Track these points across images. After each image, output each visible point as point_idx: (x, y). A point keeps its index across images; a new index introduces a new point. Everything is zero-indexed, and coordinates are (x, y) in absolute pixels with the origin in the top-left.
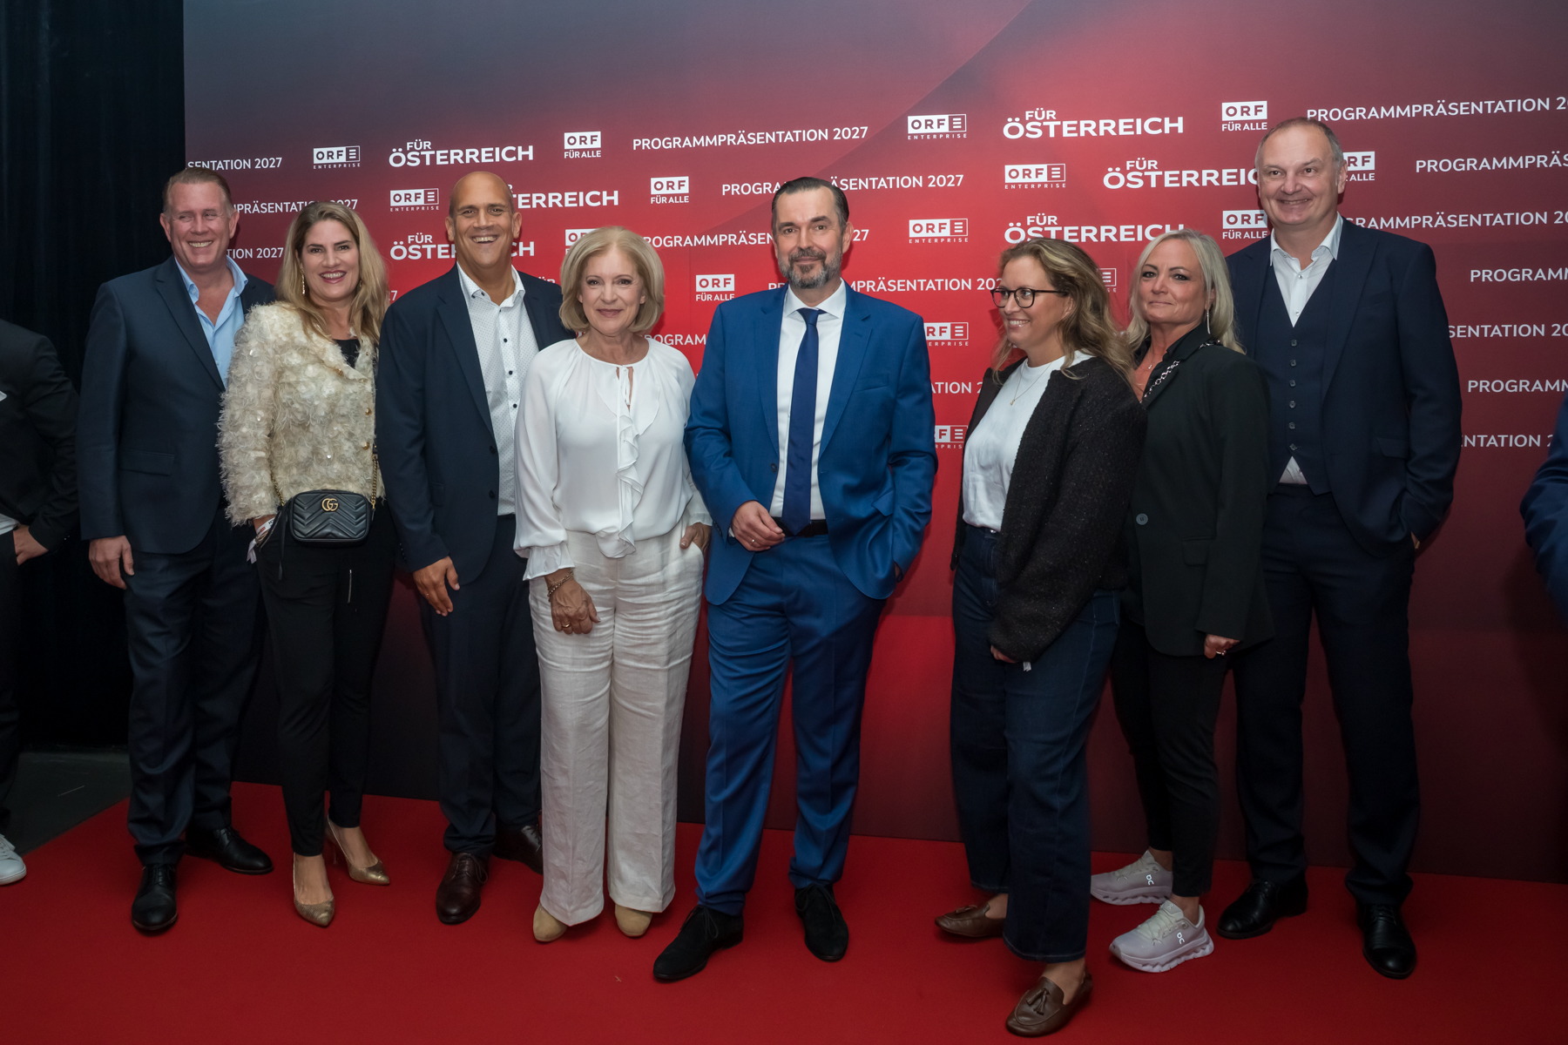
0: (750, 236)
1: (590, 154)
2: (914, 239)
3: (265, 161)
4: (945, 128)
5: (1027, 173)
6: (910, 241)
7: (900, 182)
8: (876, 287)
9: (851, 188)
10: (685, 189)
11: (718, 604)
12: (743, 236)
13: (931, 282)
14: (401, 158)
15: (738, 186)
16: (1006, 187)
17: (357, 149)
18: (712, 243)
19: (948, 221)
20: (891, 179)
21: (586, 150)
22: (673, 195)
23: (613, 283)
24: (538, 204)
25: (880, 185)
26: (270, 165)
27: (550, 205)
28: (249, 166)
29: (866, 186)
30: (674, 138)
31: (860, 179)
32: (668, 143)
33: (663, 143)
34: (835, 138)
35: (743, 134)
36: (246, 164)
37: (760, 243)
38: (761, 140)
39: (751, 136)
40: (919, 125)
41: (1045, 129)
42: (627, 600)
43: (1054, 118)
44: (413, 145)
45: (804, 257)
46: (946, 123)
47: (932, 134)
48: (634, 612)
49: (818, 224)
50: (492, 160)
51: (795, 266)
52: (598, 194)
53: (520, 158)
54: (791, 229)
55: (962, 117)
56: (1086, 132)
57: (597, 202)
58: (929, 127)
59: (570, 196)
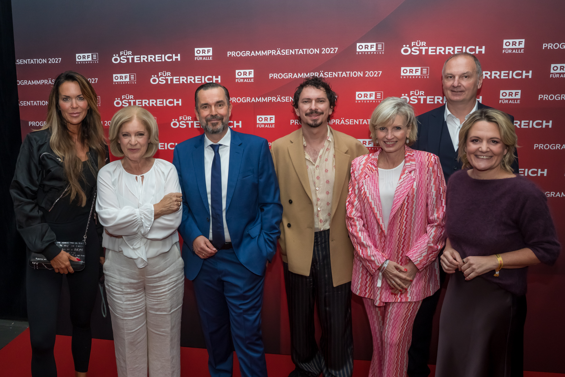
0: (282, 98)
1: (207, 59)
2: (358, 101)
3: (53, 60)
4: (374, 49)
5: (411, 71)
6: (356, 102)
7: (352, 74)
8: (340, 122)
9: (329, 77)
10: (252, 76)
12: (279, 98)
13: (365, 120)
14: (118, 59)
15: (277, 74)
16: (401, 77)
17: (97, 54)
19: (374, 93)
20: (348, 72)
21: (205, 56)
22: (246, 78)
23: (135, 135)
24: (183, 81)
25: (343, 75)
26: (55, 61)
27: (189, 82)
28: (46, 62)
29: (337, 76)
30: (247, 52)
31: (334, 73)
32: (244, 54)
33: (241, 54)
34: (323, 53)
35: (279, 50)
36: (44, 61)
37: (286, 101)
38: (287, 53)
39: (283, 51)
40: (363, 47)
41: (421, 51)
42: (150, 285)
43: (425, 45)
44: (123, 53)
45: (213, 119)
46: (375, 47)
47: (368, 52)
48: (154, 290)
49: (219, 104)
50: (161, 61)
51: (209, 123)
52: (211, 77)
53: (174, 60)
54: (206, 106)
55: (382, 44)
56: (440, 52)
57: (210, 81)
58: (366, 49)
59: (198, 78)
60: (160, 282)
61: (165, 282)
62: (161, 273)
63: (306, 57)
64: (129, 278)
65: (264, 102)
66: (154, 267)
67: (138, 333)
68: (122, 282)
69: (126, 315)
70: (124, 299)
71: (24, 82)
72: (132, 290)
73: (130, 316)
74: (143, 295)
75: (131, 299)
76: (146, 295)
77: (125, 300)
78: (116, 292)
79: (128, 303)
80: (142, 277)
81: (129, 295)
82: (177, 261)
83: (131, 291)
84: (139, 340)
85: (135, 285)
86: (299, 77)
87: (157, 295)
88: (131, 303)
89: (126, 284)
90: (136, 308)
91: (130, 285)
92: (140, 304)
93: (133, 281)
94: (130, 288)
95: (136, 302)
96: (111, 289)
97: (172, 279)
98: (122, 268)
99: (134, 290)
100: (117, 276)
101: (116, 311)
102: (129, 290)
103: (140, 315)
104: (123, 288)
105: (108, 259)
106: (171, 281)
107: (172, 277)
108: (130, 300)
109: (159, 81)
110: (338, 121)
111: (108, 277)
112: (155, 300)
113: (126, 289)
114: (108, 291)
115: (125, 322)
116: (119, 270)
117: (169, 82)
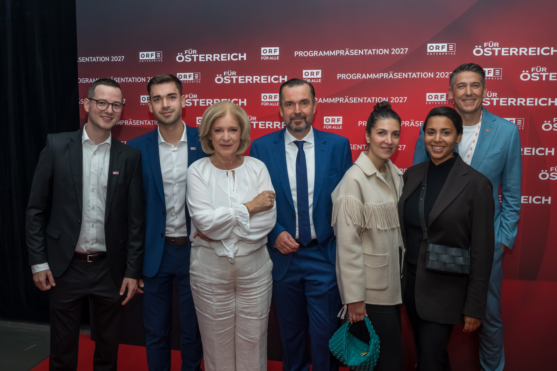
0: (350, 99)
1: (274, 58)
3: (116, 58)
4: (445, 50)
6: (427, 103)
7: (423, 75)
9: (399, 77)
10: (319, 76)
12: (347, 99)
14: (183, 57)
15: (345, 75)
17: (161, 53)
18: (332, 101)
19: (445, 94)
20: (418, 73)
21: (272, 56)
22: (314, 79)
23: (228, 131)
24: (248, 81)
25: (413, 76)
26: (118, 60)
27: (254, 82)
28: (108, 60)
29: (407, 77)
30: (315, 52)
31: (403, 73)
32: (311, 54)
33: (309, 54)
34: (392, 53)
35: (348, 50)
36: (107, 59)
37: (355, 102)
38: (356, 53)
39: (352, 51)
40: (433, 48)
41: (493, 52)
42: (241, 286)
43: (498, 46)
44: (188, 52)
45: (297, 118)
46: (446, 47)
47: (438, 53)
48: (245, 292)
49: (304, 102)
50: (226, 60)
51: (293, 121)
52: (277, 77)
53: (240, 59)
54: (291, 104)
55: (454, 45)
56: (513, 53)
57: (277, 81)
58: (437, 49)
59: (264, 78)
60: (251, 284)
61: (256, 284)
62: (253, 274)
63: (376, 57)
64: (220, 278)
65: (332, 103)
66: (246, 268)
67: (227, 334)
68: (212, 282)
69: (216, 316)
70: (214, 300)
71: (85, 80)
72: (222, 291)
74: (234, 296)
75: (222, 300)
76: (236, 297)
77: (216, 301)
78: (207, 293)
79: (219, 304)
80: (233, 278)
81: (220, 296)
82: (267, 263)
83: (221, 292)
84: (227, 341)
85: (226, 286)
86: (367, 78)
87: (248, 298)
88: (222, 304)
89: (217, 284)
90: (227, 309)
91: (221, 286)
92: (230, 305)
93: (224, 282)
94: (221, 289)
95: (227, 303)
97: (264, 282)
98: (212, 268)
99: (224, 291)
103: (230, 317)
104: (214, 288)
105: (197, 258)
106: (262, 284)
107: (263, 279)
108: (220, 301)
109: (224, 80)
110: (407, 123)
111: (195, 277)
112: (245, 303)
113: (217, 289)
115: (215, 323)
116: (209, 270)
117: (234, 82)
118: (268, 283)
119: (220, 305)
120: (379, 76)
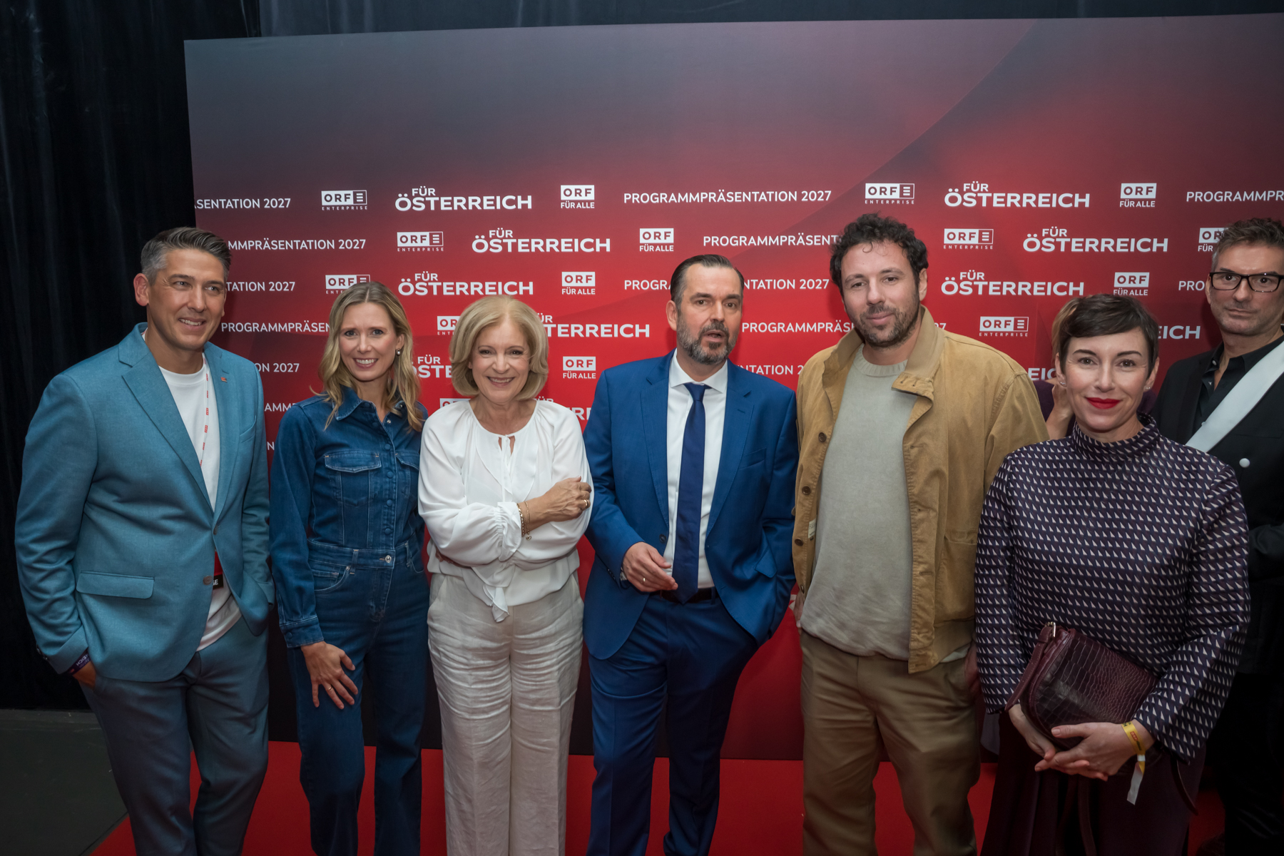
1: (584, 206)
3: (274, 201)
4: (896, 195)
5: (962, 236)
9: (815, 244)
10: (671, 240)
11: (601, 658)
14: (408, 202)
15: (717, 238)
16: (946, 247)
17: (364, 193)
21: (581, 202)
22: (660, 245)
23: (505, 353)
24: (536, 248)
26: (279, 205)
27: (548, 250)
28: (258, 206)
31: (823, 236)
32: (655, 198)
33: (651, 198)
34: (804, 199)
35: (723, 193)
36: (256, 203)
38: (738, 199)
39: (730, 195)
40: (875, 191)
41: (979, 200)
42: (522, 652)
43: (987, 190)
44: (418, 191)
46: (897, 190)
47: (885, 200)
48: (529, 662)
50: (493, 208)
52: (592, 241)
53: (520, 207)
54: (703, 301)
55: (911, 187)
57: (591, 248)
58: (883, 193)
59: (566, 243)
60: (542, 647)
61: (551, 646)
62: (544, 630)
63: (773, 206)
64: (481, 638)
66: (533, 619)
67: (498, 745)
68: (467, 645)
69: (475, 711)
72: (486, 662)
73: (484, 711)
74: (508, 670)
75: (485, 679)
76: (513, 671)
77: (472, 681)
78: (456, 665)
79: (480, 686)
80: (507, 637)
81: (481, 671)
82: (574, 606)
83: (484, 664)
84: (499, 757)
85: (493, 653)
86: (758, 245)
87: (534, 673)
88: (484, 686)
89: (475, 649)
90: (495, 697)
91: (483, 652)
92: (500, 690)
93: (489, 644)
94: (483, 657)
95: (494, 684)
96: (443, 659)
97: (564, 642)
98: (469, 618)
99: (490, 662)
100: (458, 634)
101: (453, 702)
102: (481, 662)
103: (500, 711)
104: (469, 656)
105: (440, 598)
106: (562, 644)
107: (564, 636)
108: (482, 682)
109: (490, 247)
111: (438, 634)
112: (530, 683)
113: (475, 659)
114: (438, 662)
115: (472, 724)
116: (461, 622)
117: (510, 250)
118: (572, 644)
119: (481, 689)
120: (780, 240)
